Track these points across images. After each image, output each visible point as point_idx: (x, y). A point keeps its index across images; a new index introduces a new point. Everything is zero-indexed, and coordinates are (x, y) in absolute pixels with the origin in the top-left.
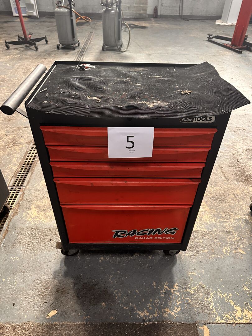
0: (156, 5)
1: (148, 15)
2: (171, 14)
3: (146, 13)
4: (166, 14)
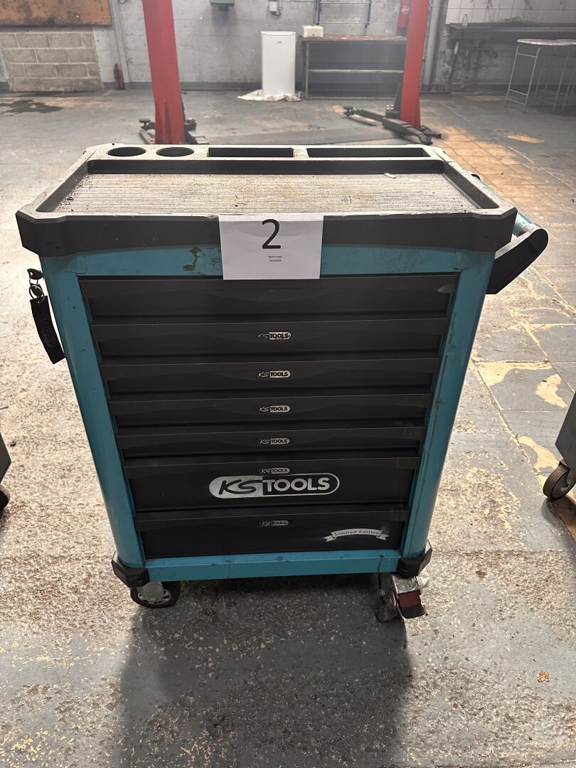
0: (117, 61)
1: (105, 83)
3: (99, 81)
4: (143, 81)
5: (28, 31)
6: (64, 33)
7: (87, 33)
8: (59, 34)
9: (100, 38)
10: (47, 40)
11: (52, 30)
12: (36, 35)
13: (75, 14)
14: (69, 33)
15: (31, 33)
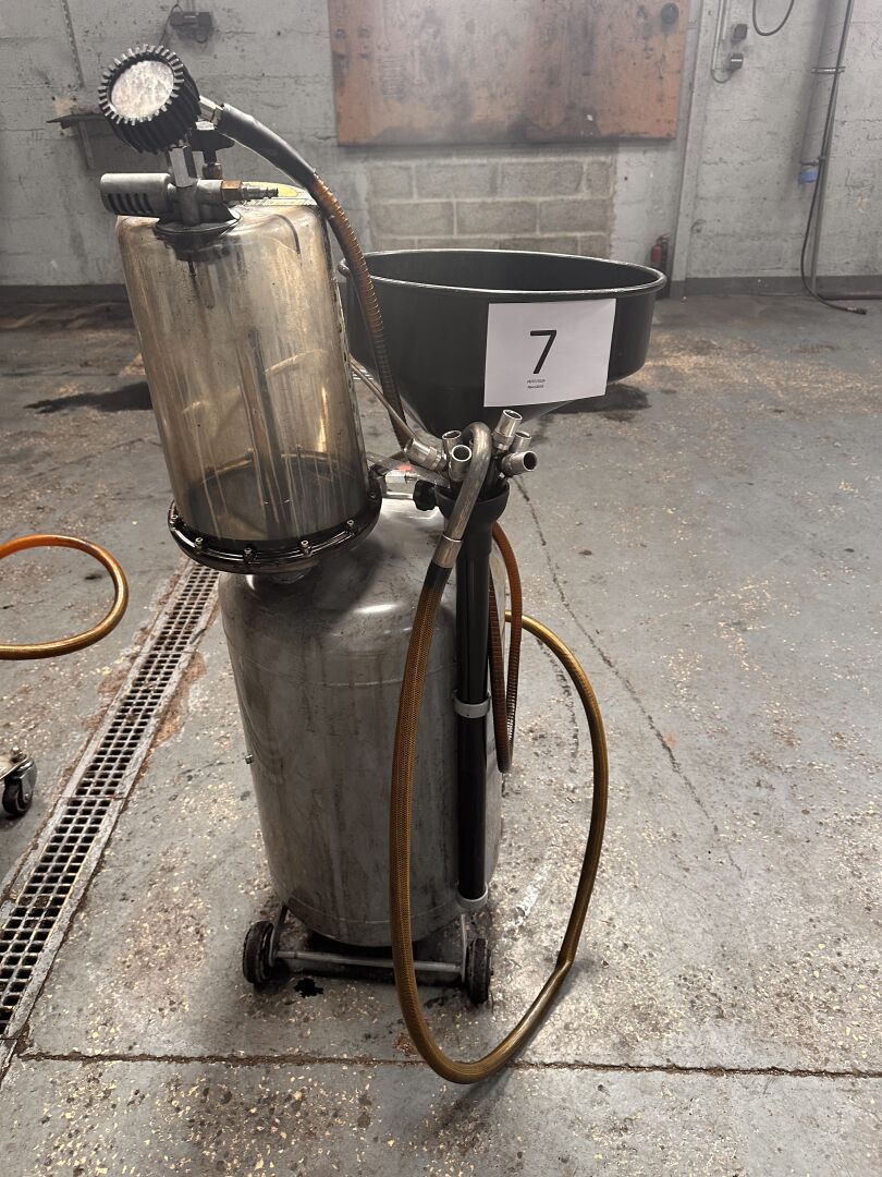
0: (663, 229)
2: (750, 275)
4: (718, 275)
5: (448, 156)
6: (540, 159)
7: (602, 159)
8: (528, 164)
9: (634, 172)
10: (493, 179)
11: (510, 155)
12: (465, 166)
13: (585, 112)
14: (553, 159)
15: (455, 161)
